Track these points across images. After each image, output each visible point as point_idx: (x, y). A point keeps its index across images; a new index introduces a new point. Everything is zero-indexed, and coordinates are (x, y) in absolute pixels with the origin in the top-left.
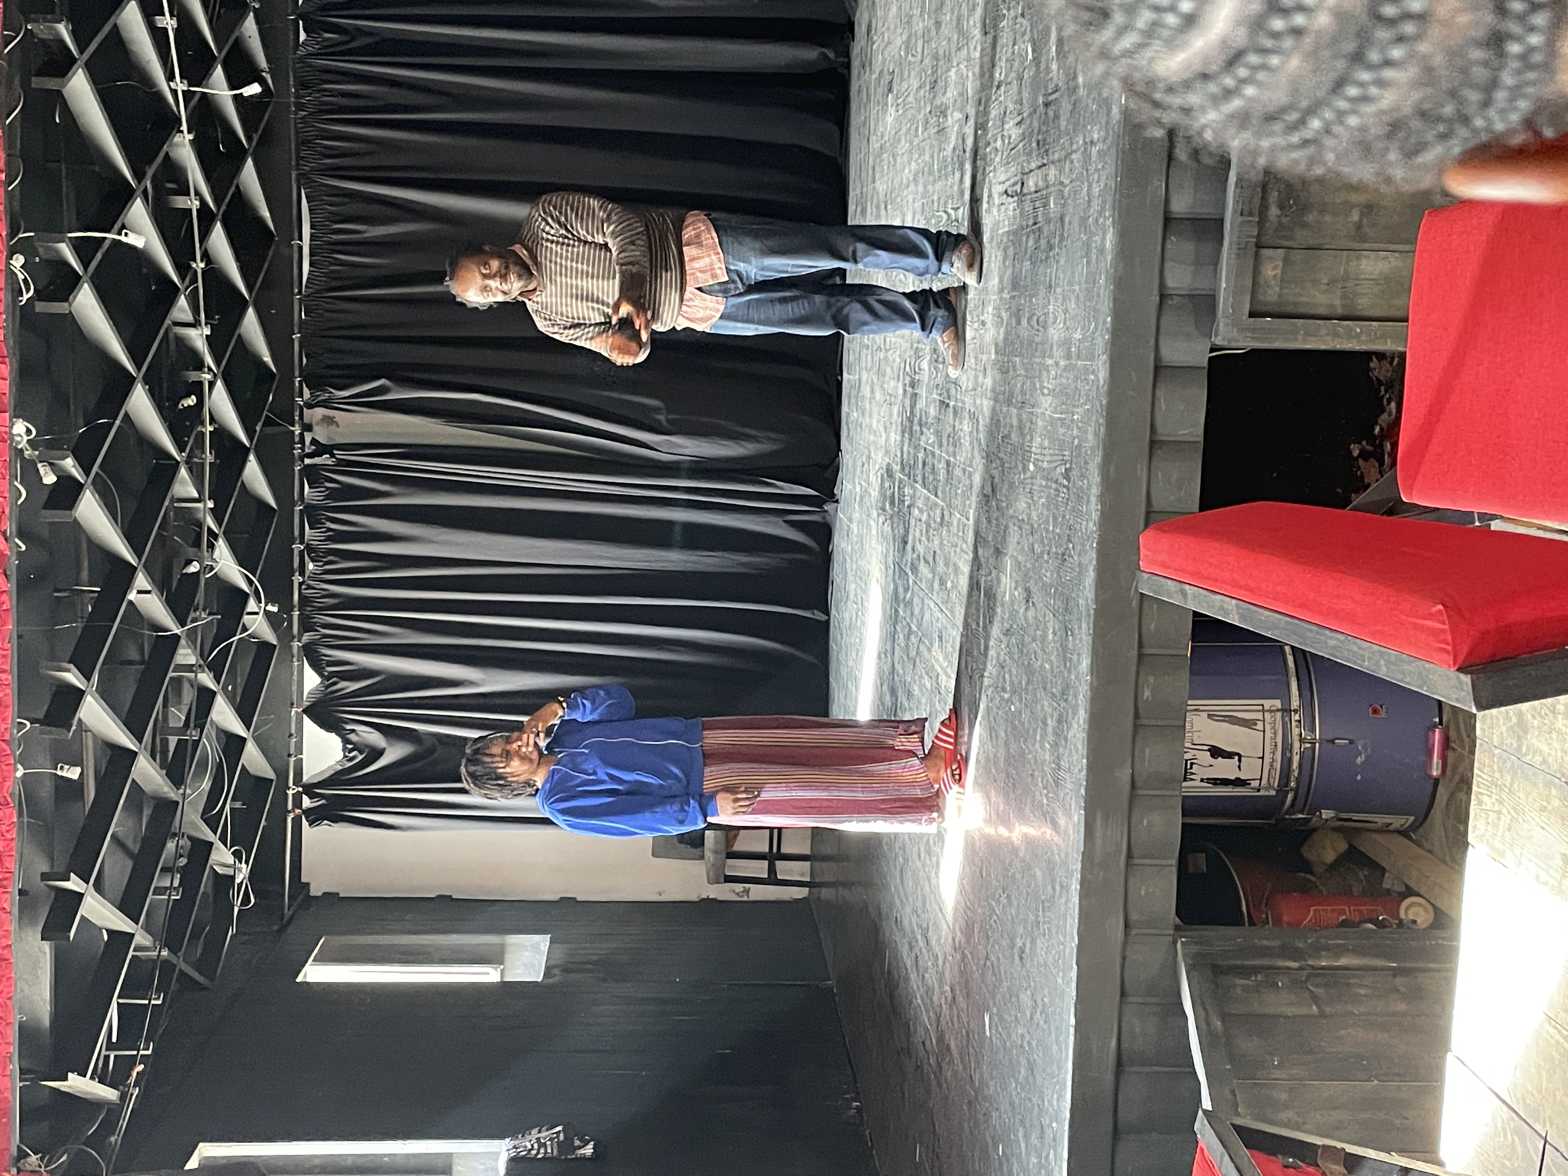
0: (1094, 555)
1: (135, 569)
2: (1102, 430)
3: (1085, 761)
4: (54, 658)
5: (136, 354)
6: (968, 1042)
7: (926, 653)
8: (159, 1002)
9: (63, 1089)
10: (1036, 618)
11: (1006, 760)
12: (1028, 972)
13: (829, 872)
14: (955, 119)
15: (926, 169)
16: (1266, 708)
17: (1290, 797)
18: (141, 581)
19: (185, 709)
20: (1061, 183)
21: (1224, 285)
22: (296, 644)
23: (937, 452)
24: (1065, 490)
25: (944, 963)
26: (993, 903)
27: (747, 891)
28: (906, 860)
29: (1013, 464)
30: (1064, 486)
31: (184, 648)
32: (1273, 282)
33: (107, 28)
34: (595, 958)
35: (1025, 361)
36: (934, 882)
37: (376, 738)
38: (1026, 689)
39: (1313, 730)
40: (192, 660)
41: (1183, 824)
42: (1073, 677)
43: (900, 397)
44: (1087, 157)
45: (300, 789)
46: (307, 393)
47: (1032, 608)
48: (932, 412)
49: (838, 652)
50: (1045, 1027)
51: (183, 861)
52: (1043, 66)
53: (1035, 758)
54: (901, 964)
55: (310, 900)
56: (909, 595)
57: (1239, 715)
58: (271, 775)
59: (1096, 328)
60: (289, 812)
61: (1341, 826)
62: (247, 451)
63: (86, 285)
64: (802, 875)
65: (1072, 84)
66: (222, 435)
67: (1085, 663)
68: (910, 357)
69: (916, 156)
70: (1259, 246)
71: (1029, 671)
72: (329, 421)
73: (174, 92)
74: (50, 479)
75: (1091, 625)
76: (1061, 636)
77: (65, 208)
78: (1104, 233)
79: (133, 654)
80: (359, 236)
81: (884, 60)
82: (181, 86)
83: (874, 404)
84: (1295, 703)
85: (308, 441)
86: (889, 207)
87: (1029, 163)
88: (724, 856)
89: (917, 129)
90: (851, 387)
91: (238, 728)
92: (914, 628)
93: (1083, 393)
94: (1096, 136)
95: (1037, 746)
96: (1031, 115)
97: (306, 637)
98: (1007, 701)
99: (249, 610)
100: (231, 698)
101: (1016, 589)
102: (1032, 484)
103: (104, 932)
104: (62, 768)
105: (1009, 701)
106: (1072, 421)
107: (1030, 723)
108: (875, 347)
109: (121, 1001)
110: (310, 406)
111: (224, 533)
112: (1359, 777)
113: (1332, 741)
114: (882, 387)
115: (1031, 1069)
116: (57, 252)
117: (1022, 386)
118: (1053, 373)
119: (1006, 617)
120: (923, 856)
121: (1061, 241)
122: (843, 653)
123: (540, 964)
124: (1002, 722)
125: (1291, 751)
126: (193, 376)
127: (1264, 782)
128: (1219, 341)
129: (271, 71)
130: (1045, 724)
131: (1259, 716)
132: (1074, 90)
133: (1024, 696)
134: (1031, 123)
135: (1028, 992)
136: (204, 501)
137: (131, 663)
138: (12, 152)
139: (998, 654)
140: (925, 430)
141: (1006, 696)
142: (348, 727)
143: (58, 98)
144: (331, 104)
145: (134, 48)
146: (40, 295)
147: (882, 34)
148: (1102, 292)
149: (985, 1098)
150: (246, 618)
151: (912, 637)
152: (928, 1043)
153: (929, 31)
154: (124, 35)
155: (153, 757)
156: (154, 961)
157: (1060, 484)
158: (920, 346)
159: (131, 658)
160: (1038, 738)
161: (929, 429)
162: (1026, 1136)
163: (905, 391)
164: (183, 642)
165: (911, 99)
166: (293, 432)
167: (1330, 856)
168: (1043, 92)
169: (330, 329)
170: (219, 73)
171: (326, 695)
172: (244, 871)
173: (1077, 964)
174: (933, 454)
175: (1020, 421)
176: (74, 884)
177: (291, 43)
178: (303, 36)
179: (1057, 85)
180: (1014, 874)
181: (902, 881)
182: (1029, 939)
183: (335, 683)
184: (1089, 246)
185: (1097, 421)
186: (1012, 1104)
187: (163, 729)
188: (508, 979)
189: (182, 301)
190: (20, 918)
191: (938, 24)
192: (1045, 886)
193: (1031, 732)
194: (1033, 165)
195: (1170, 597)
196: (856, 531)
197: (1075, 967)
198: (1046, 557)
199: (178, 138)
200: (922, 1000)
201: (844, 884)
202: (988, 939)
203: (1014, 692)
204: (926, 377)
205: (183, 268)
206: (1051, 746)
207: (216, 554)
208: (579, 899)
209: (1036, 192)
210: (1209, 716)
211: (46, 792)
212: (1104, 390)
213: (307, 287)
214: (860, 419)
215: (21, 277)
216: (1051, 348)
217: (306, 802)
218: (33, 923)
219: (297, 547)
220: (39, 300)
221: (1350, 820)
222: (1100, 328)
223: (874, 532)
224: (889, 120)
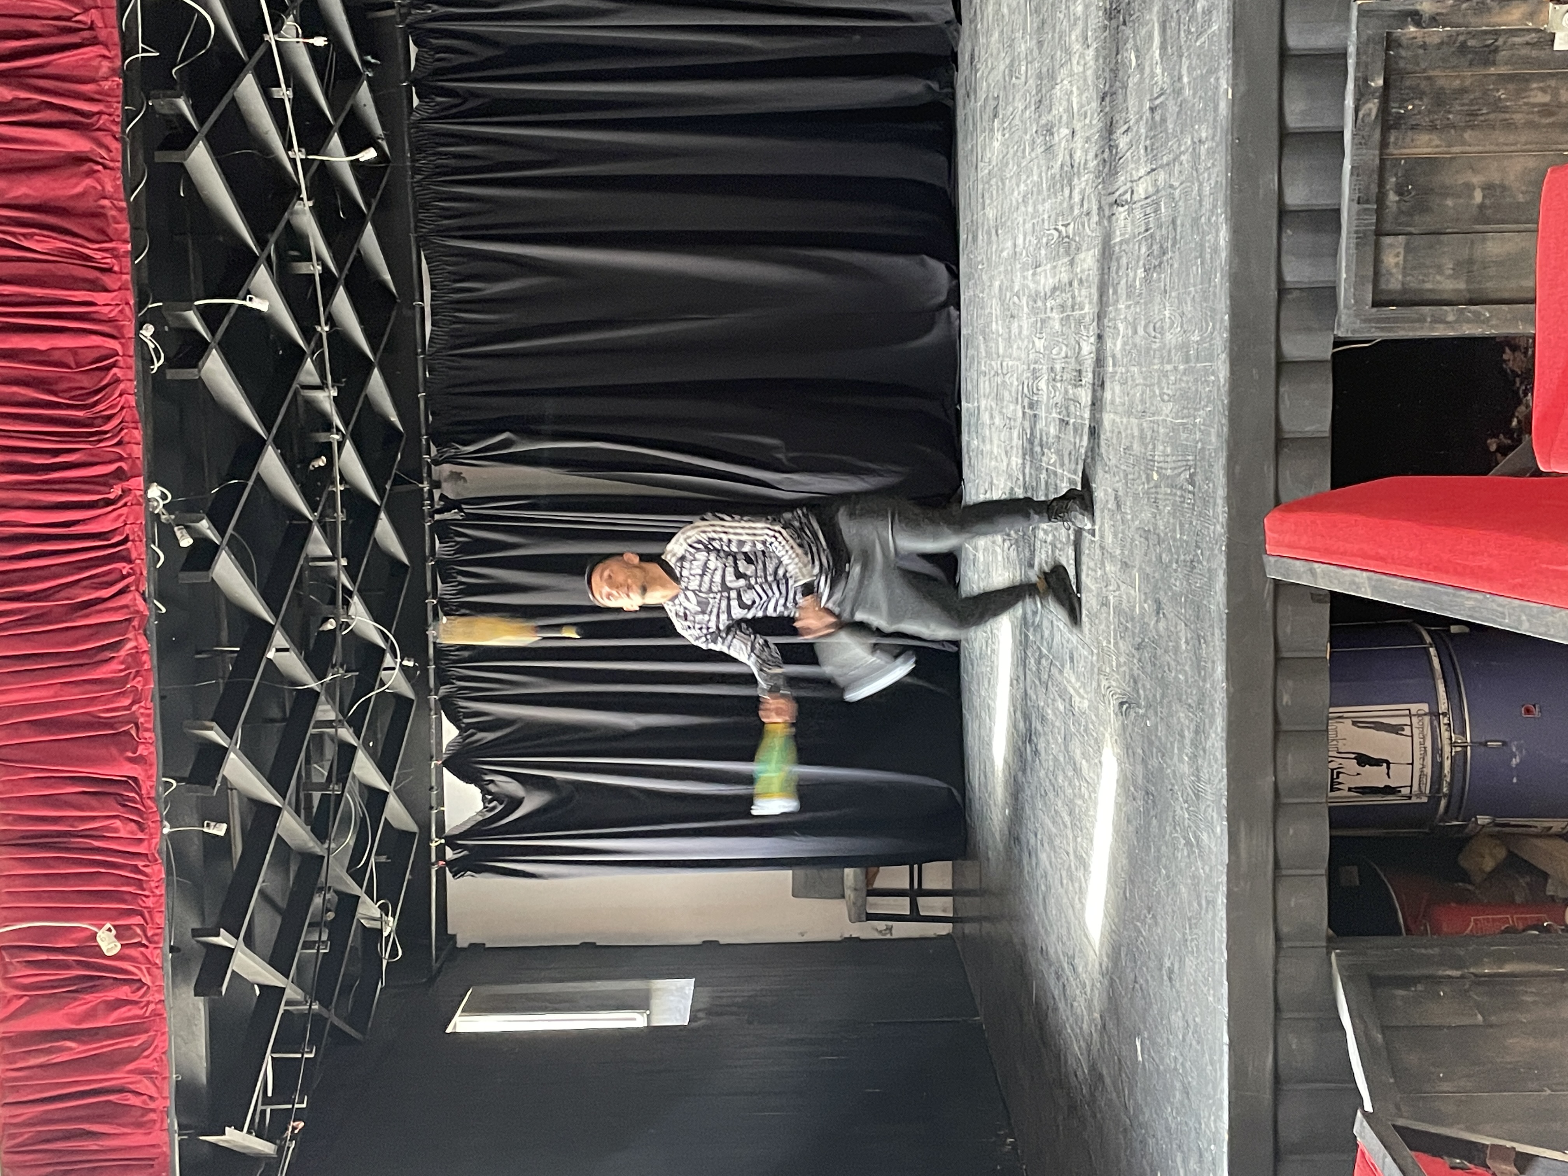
0: (1223, 558)
1: (273, 627)
2: (1225, 429)
3: (1225, 770)
4: (197, 717)
5: (266, 417)
6: (1120, 1070)
7: (1057, 675)
8: (312, 1056)
9: (221, 1144)
10: (1167, 629)
11: (1144, 777)
12: (1178, 992)
13: (971, 906)
14: (1062, 136)
15: (1035, 189)
16: (1413, 712)
17: (1443, 803)
18: (279, 639)
19: (327, 765)
20: (1171, 186)
21: (1344, 276)
22: (433, 698)
23: (1059, 471)
24: (1190, 496)
25: (1092, 990)
26: (1139, 924)
27: (890, 929)
28: (1049, 888)
29: (1137, 474)
30: (1190, 492)
31: (323, 704)
32: (1394, 270)
33: (225, 101)
34: (740, 1000)
35: (1144, 369)
36: (1078, 906)
37: (514, 788)
38: (1161, 702)
39: (1464, 734)
40: (332, 716)
41: (1331, 837)
42: (1208, 686)
43: (1020, 420)
44: (1195, 156)
45: (443, 841)
46: (434, 450)
47: (1163, 620)
48: (1053, 431)
49: (970, 683)
50: (1199, 1048)
51: (331, 915)
52: (1147, 70)
53: (1174, 771)
54: (1049, 994)
55: (455, 951)
56: (1037, 619)
57: (1385, 720)
58: (413, 827)
59: (1214, 327)
60: (433, 864)
61: (1499, 832)
62: (377, 509)
63: (214, 351)
64: (944, 911)
65: (1178, 85)
66: (353, 495)
67: (1220, 670)
68: (1028, 378)
69: (1024, 177)
70: (1379, 233)
71: (1163, 683)
72: (457, 476)
73: (293, 161)
74: (186, 542)
75: (1224, 630)
76: (1194, 646)
77: (192, 277)
78: (1217, 231)
79: (275, 712)
80: (480, 293)
81: (989, 86)
82: (299, 155)
83: (993, 429)
84: (1443, 706)
85: (437, 496)
86: (1000, 232)
87: (1138, 170)
88: (864, 893)
89: (1024, 150)
90: (971, 414)
91: (380, 783)
92: (1045, 651)
93: (1203, 396)
94: (1204, 135)
95: (1176, 758)
96: (1137, 122)
97: (443, 690)
98: (1143, 716)
99: (385, 665)
100: (371, 754)
101: (1145, 602)
102: (1157, 493)
103: (256, 987)
104: (208, 825)
105: (1145, 716)
106: (1195, 425)
107: (1167, 738)
108: (992, 373)
109: (275, 1055)
110: (437, 463)
111: (359, 591)
112: (1515, 780)
113: (1485, 744)
114: (1000, 412)
115: (1186, 1092)
116: (186, 320)
117: (1142, 395)
118: (1173, 378)
119: (1137, 631)
120: (1065, 882)
121: (1173, 245)
122: (975, 683)
123: (685, 1009)
124: (1138, 738)
125: (1441, 756)
126: (322, 437)
127: (1415, 788)
128: (1341, 333)
129: (387, 138)
130: (1182, 736)
131: (1406, 720)
132: (1179, 92)
133: (1159, 709)
134: (1137, 131)
135: (1179, 1013)
136: (338, 559)
137: (273, 721)
138: (138, 225)
139: (1131, 670)
140: (1046, 451)
141: (1141, 711)
142: (487, 778)
143: (181, 172)
144: (447, 166)
145: (254, 120)
146: (170, 363)
147: (986, 61)
148: (1218, 290)
149: (1140, 1126)
150: (383, 674)
151: (1043, 661)
152: (1079, 1073)
153: (1032, 51)
154: (243, 107)
155: (298, 812)
156: (304, 1016)
157: (1185, 490)
158: (1036, 366)
159: (275, 716)
160: (1176, 751)
161: (1050, 449)
162: (1185, 1161)
163: (1024, 413)
164: (322, 698)
165: (1017, 121)
166: (422, 489)
167: (1489, 864)
168: (1148, 97)
169: (455, 386)
170: (335, 140)
171: (464, 746)
172: (391, 924)
173: (1228, 980)
174: (1055, 474)
175: (1142, 430)
176: (224, 939)
177: (406, 110)
178: (416, 102)
179: (1162, 89)
180: (1159, 893)
181: (1045, 909)
182: (1177, 958)
183: (472, 735)
184: (1202, 246)
185: (1220, 421)
186: (1168, 1130)
187: (305, 786)
188: (655, 1023)
189: (309, 364)
190: (174, 974)
191: (1040, 43)
192: (1190, 903)
193: (1169, 745)
194: (1142, 172)
195: (1299, 578)
196: (981, 559)
197: (1226, 983)
198: (1174, 566)
199: (298, 206)
200: (1072, 1030)
201: (986, 918)
202: (1135, 962)
203: (1149, 706)
204: (1045, 397)
205: (308, 332)
206: (1190, 758)
207: (352, 611)
208: (722, 942)
209: (1146, 198)
210: (1354, 723)
211: (195, 850)
212: (1225, 389)
213: (430, 346)
214: (981, 447)
215: (151, 346)
216: (1170, 351)
217: (450, 854)
218: (186, 981)
219: (431, 601)
220: (171, 368)
221: (1507, 825)
222: (1218, 326)
223: (1000, 558)
224: (996, 144)
